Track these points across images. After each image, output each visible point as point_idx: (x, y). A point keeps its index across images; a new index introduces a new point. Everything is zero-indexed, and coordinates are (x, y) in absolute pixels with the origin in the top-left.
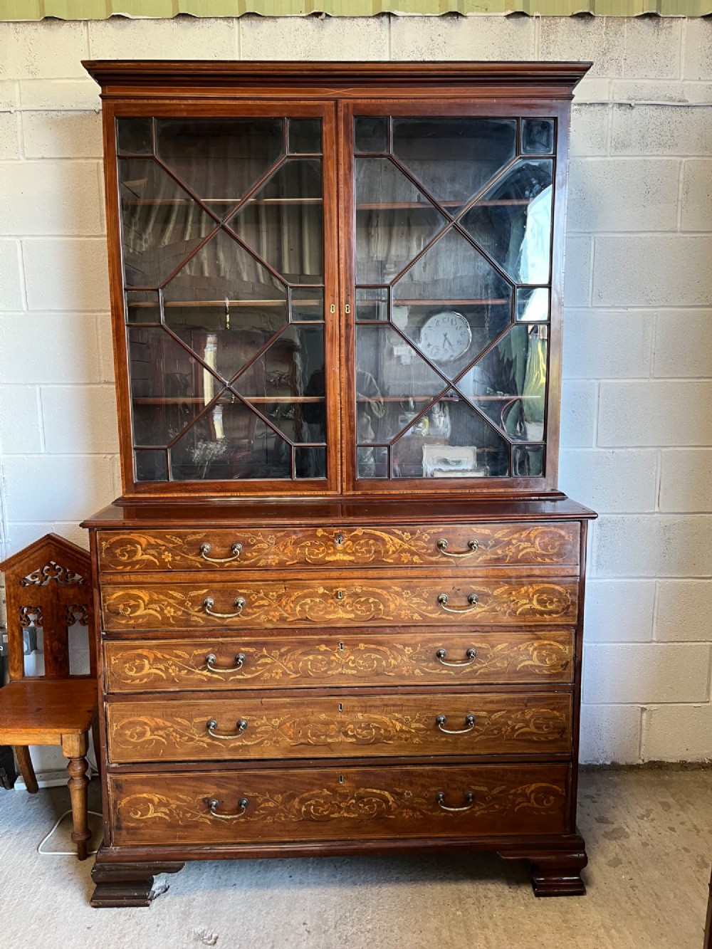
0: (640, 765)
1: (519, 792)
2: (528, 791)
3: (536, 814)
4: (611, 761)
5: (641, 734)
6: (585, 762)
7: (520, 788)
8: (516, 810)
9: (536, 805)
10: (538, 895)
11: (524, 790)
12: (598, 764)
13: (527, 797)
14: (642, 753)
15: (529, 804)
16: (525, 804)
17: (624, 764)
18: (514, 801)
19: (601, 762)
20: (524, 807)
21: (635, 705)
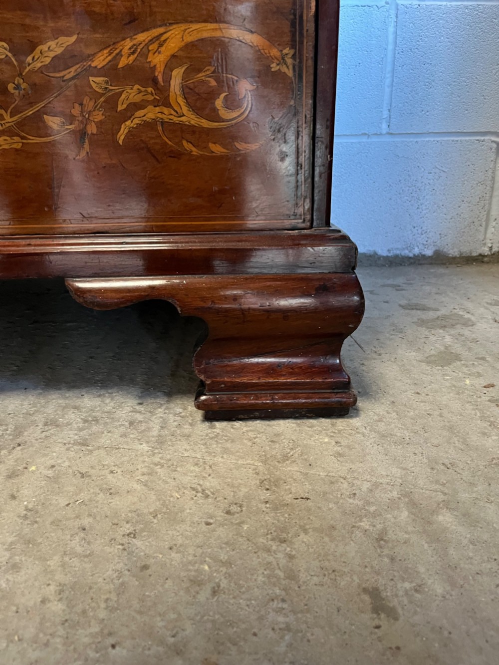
0: (484, 256)
1: (123, 62)
2: (158, 60)
3: (195, 151)
4: (434, 249)
5: (491, 197)
6: (389, 251)
7: (128, 43)
8: (121, 137)
9: (190, 118)
10: (212, 415)
11: (144, 54)
12: (411, 255)
13: (155, 81)
14: (489, 235)
15: (166, 114)
16: (150, 113)
17: (457, 254)
18: (112, 101)
19: (416, 251)
20: (149, 125)
21: (487, 138)
